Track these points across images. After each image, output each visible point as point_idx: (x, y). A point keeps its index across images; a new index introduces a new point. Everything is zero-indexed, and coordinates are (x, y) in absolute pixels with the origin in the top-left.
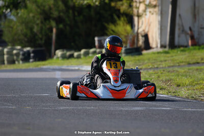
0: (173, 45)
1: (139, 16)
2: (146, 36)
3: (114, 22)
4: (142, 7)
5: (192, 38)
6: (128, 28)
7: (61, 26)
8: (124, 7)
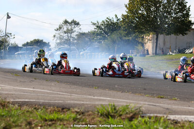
0: (156, 54)
1: (145, 43)
2: (147, 50)
3: (137, 45)
4: (146, 40)
5: (163, 51)
6: (142, 48)
7: (119, 46)
8: (140, 40)
